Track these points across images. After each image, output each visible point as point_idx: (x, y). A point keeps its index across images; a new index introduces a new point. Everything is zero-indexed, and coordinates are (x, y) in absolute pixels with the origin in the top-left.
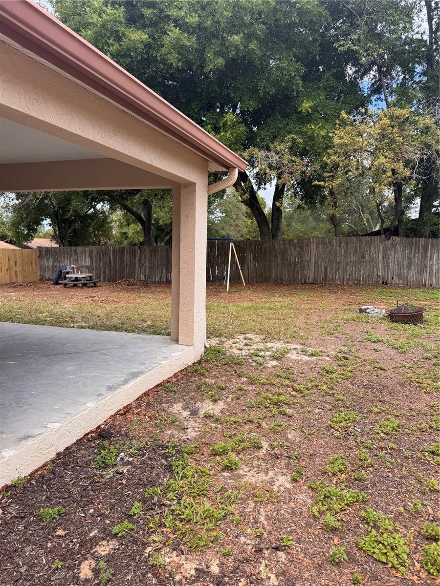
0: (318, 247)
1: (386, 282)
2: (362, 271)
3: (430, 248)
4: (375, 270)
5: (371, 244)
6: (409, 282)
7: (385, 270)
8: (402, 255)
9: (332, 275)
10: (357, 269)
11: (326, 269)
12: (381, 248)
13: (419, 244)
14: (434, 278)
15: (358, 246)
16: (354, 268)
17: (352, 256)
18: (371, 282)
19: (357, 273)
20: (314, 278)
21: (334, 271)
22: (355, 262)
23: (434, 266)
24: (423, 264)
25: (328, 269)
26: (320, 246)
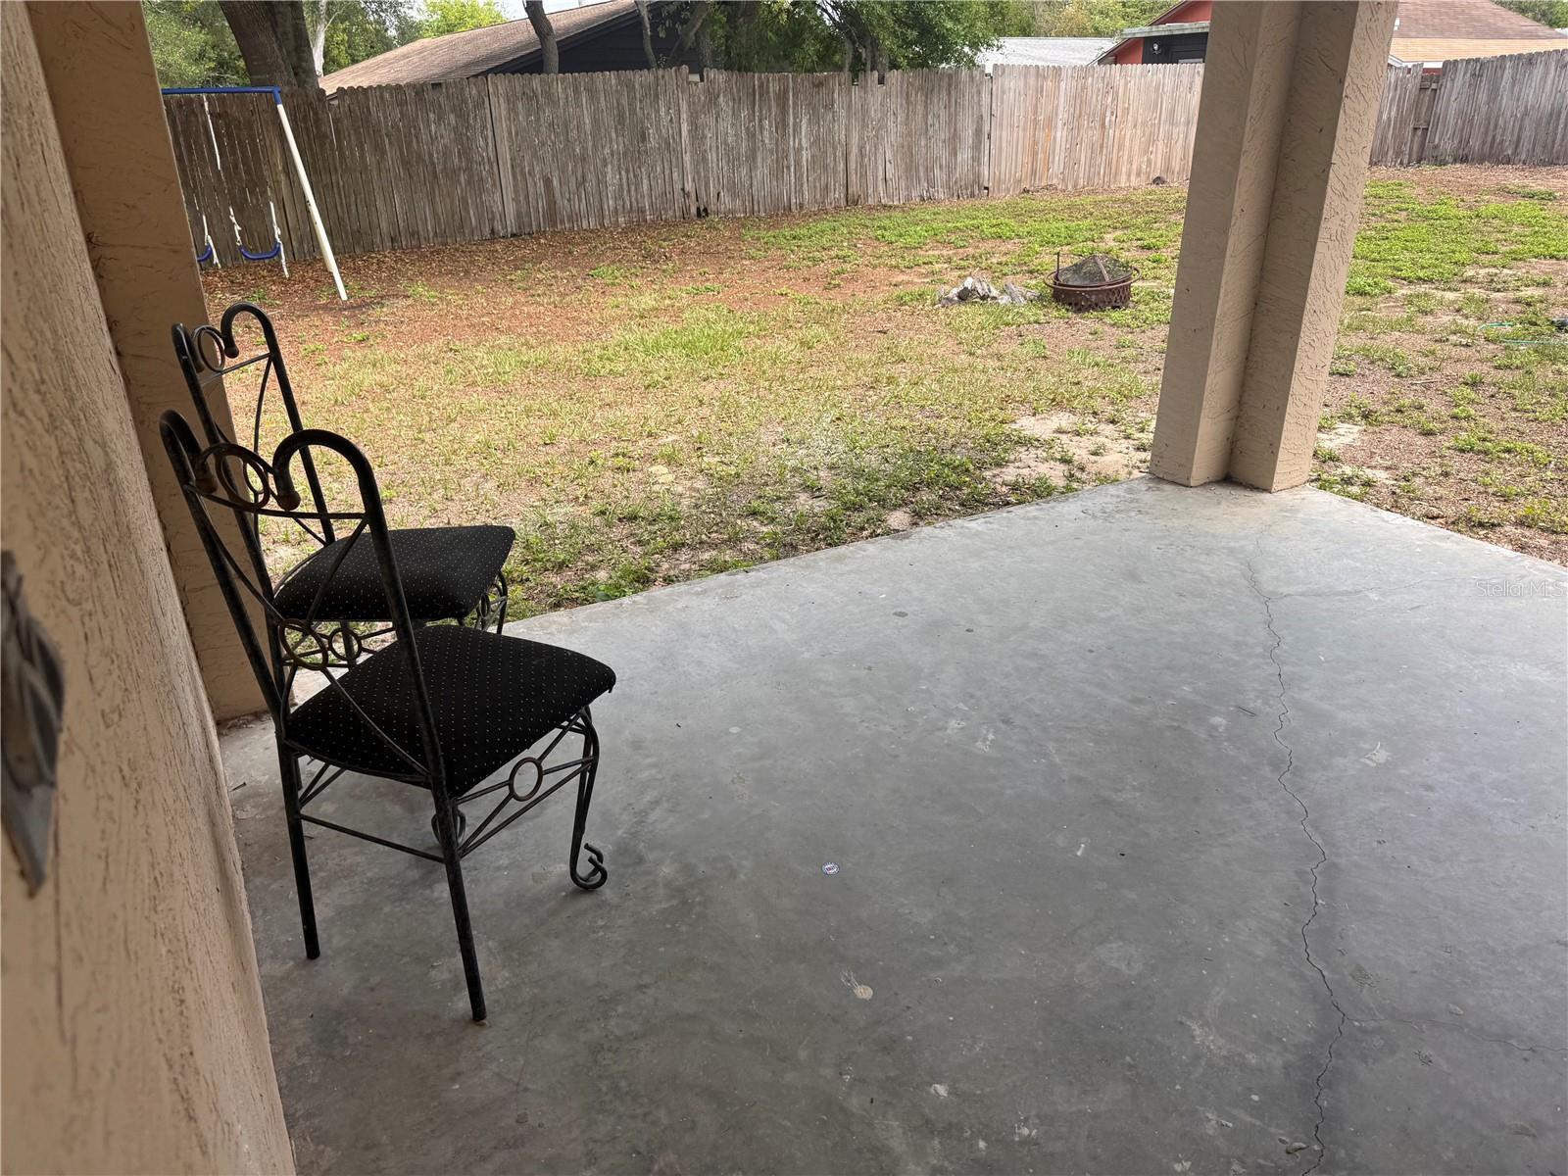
0: (512, 110)
1: (705, 210)
2: (645, 181)
3: (791, 102)
4: (675, 175)
5: (657, 96)
6: (755, 203)
7: (698, 173)
8: (733, 125)
9: (569, 200)
10: (631, 175)
11: (548, 182)
12: (684, 107)
13: (768, 92)
14: (805, 185)
15: (624, 101)
16: (623, 173)
17: (614, 135)
18: (670, 213)
19: (633, 188)
20: (519, 215)
21: (573, 186)
22: (625, 154)
23: (804, 152)
24: (780, 148)
25: (555, 182)
26: (520, 105)
